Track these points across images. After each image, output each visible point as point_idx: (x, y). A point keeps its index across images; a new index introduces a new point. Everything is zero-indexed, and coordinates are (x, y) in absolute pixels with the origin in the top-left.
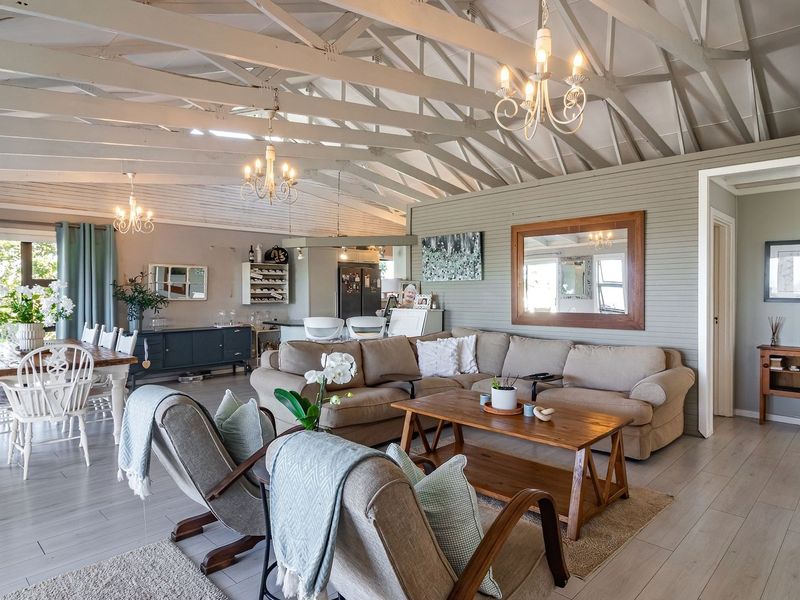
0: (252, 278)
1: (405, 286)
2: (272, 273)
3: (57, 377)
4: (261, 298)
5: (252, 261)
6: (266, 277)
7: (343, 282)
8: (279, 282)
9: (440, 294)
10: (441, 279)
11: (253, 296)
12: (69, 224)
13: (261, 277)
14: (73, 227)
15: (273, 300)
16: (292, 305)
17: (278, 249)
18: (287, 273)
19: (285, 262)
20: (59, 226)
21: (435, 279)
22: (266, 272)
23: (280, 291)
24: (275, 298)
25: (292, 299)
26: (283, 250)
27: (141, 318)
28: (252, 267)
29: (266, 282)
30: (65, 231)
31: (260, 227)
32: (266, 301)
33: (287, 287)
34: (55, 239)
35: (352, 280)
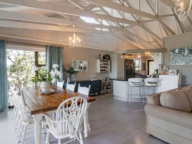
0: (101, 64)
1: (162, 67)
2: (106, 63)
3: (73, 114)
4: (103, 71)
5: (100, 59)
6: (104, 64)
7: (126, 66)
8: (107, 66)
9: (180, 70)
10: (180, 64)
11: (101, 70)
12: (49, 46)
13: (103, 64)
14: (51, 47)
15: (106, 72)
16: (111, 73)
17: (107, 55)
18: (109, 63)
19: (109, 59)
20: (46, 46)
21: (178, 64)
22: (104, 63)
23: (108, 69)
24: (106, 71)
25: (111, 71)
26: (108, 56)
27: (70, 78)
28: (101, 61)
29: (104, 66)
30: (48, 48)
31: (101, 48)
32: (104, 72)
33: (109, 67)
34: (45, 51)
35: (128, 65)
